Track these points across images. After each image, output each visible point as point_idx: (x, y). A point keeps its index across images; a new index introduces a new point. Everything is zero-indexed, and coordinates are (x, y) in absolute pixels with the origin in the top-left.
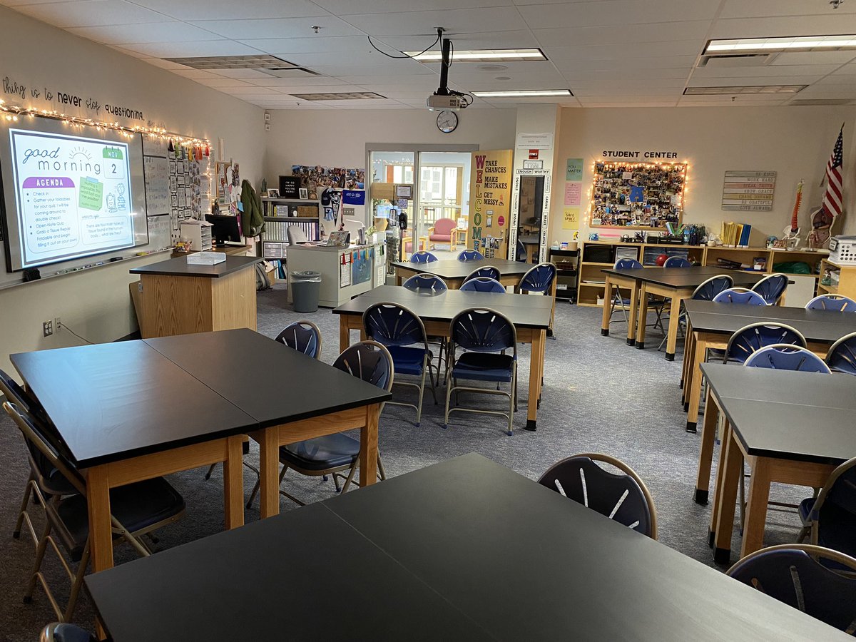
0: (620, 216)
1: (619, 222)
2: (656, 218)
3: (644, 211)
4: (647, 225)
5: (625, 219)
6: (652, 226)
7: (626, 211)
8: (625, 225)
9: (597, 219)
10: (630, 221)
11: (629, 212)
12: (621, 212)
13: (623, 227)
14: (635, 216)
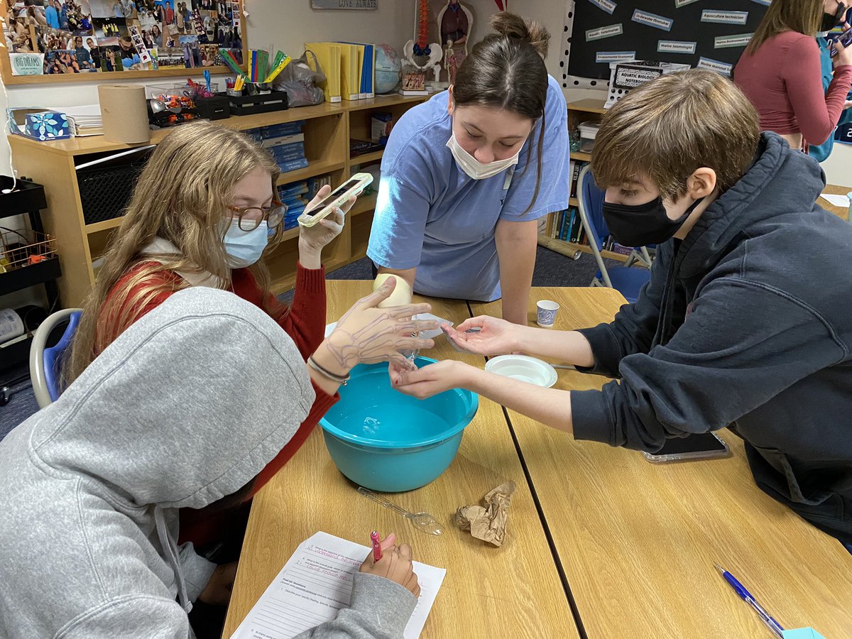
0: (98, 38)
1: (98, 57)
2: (191, 38)
3: (159, 18)
4: (177, 63)
5: (115, 48)
6: (188, 66)
7: (113, 21)
8: (120, 68)
9: (25, 53)
10: (130, 52)
11: (121, 22)
12: (99, 23)
13: (114, 74)
14: (139, 36)
